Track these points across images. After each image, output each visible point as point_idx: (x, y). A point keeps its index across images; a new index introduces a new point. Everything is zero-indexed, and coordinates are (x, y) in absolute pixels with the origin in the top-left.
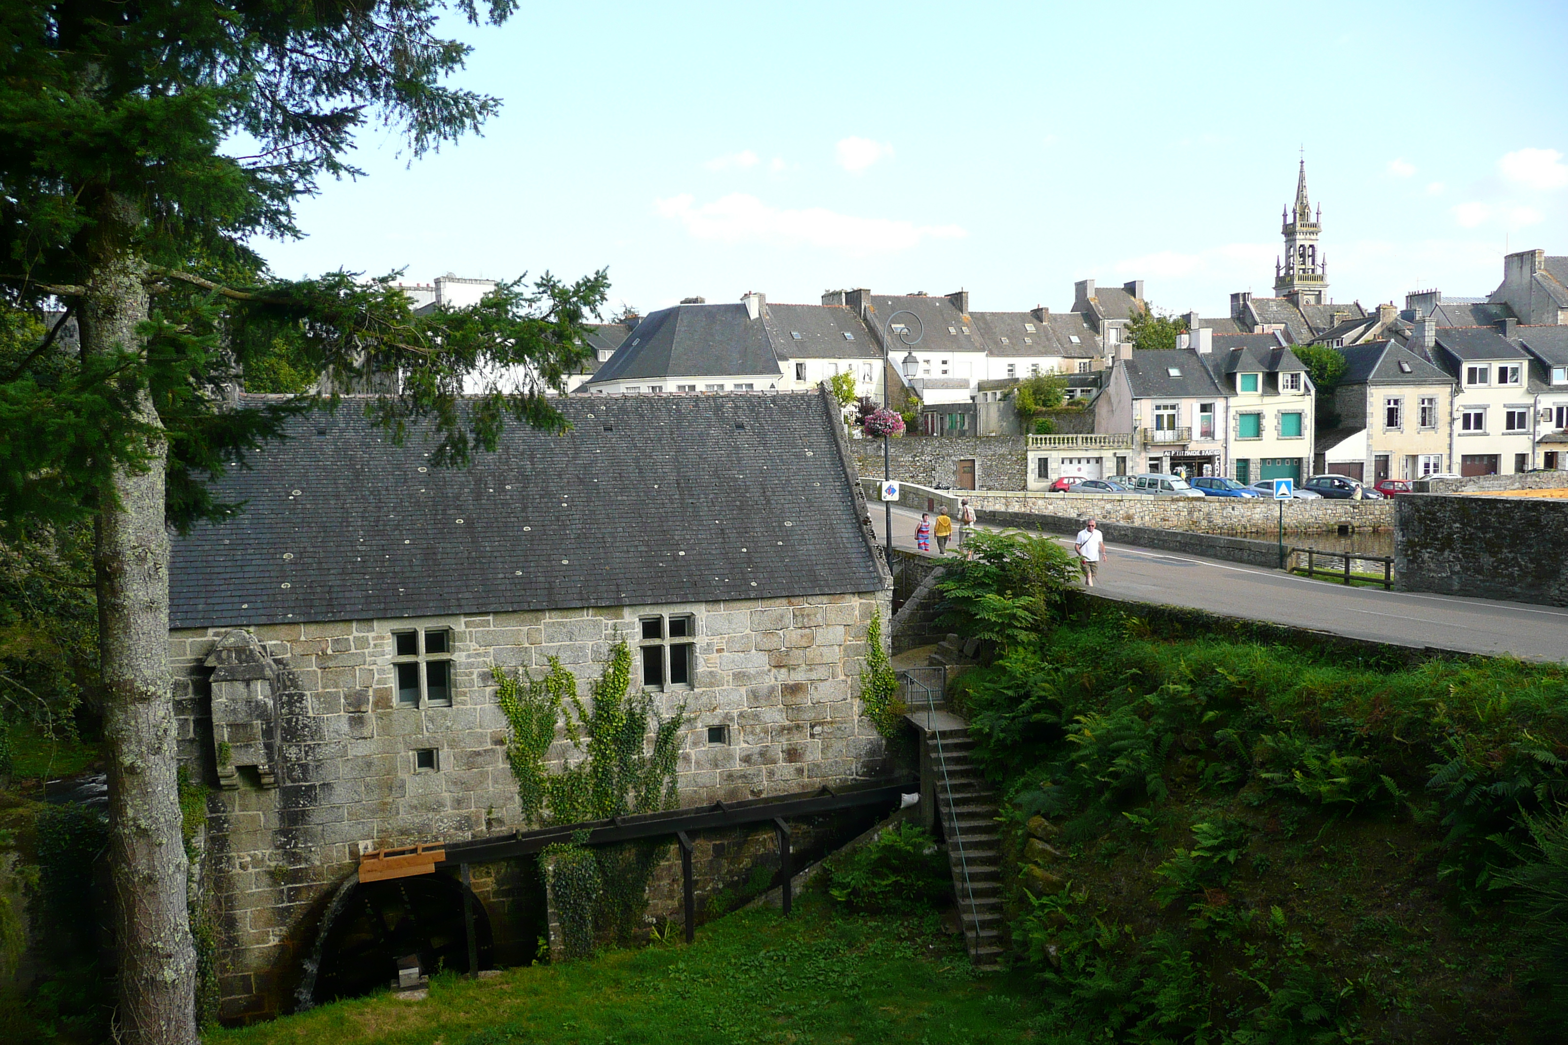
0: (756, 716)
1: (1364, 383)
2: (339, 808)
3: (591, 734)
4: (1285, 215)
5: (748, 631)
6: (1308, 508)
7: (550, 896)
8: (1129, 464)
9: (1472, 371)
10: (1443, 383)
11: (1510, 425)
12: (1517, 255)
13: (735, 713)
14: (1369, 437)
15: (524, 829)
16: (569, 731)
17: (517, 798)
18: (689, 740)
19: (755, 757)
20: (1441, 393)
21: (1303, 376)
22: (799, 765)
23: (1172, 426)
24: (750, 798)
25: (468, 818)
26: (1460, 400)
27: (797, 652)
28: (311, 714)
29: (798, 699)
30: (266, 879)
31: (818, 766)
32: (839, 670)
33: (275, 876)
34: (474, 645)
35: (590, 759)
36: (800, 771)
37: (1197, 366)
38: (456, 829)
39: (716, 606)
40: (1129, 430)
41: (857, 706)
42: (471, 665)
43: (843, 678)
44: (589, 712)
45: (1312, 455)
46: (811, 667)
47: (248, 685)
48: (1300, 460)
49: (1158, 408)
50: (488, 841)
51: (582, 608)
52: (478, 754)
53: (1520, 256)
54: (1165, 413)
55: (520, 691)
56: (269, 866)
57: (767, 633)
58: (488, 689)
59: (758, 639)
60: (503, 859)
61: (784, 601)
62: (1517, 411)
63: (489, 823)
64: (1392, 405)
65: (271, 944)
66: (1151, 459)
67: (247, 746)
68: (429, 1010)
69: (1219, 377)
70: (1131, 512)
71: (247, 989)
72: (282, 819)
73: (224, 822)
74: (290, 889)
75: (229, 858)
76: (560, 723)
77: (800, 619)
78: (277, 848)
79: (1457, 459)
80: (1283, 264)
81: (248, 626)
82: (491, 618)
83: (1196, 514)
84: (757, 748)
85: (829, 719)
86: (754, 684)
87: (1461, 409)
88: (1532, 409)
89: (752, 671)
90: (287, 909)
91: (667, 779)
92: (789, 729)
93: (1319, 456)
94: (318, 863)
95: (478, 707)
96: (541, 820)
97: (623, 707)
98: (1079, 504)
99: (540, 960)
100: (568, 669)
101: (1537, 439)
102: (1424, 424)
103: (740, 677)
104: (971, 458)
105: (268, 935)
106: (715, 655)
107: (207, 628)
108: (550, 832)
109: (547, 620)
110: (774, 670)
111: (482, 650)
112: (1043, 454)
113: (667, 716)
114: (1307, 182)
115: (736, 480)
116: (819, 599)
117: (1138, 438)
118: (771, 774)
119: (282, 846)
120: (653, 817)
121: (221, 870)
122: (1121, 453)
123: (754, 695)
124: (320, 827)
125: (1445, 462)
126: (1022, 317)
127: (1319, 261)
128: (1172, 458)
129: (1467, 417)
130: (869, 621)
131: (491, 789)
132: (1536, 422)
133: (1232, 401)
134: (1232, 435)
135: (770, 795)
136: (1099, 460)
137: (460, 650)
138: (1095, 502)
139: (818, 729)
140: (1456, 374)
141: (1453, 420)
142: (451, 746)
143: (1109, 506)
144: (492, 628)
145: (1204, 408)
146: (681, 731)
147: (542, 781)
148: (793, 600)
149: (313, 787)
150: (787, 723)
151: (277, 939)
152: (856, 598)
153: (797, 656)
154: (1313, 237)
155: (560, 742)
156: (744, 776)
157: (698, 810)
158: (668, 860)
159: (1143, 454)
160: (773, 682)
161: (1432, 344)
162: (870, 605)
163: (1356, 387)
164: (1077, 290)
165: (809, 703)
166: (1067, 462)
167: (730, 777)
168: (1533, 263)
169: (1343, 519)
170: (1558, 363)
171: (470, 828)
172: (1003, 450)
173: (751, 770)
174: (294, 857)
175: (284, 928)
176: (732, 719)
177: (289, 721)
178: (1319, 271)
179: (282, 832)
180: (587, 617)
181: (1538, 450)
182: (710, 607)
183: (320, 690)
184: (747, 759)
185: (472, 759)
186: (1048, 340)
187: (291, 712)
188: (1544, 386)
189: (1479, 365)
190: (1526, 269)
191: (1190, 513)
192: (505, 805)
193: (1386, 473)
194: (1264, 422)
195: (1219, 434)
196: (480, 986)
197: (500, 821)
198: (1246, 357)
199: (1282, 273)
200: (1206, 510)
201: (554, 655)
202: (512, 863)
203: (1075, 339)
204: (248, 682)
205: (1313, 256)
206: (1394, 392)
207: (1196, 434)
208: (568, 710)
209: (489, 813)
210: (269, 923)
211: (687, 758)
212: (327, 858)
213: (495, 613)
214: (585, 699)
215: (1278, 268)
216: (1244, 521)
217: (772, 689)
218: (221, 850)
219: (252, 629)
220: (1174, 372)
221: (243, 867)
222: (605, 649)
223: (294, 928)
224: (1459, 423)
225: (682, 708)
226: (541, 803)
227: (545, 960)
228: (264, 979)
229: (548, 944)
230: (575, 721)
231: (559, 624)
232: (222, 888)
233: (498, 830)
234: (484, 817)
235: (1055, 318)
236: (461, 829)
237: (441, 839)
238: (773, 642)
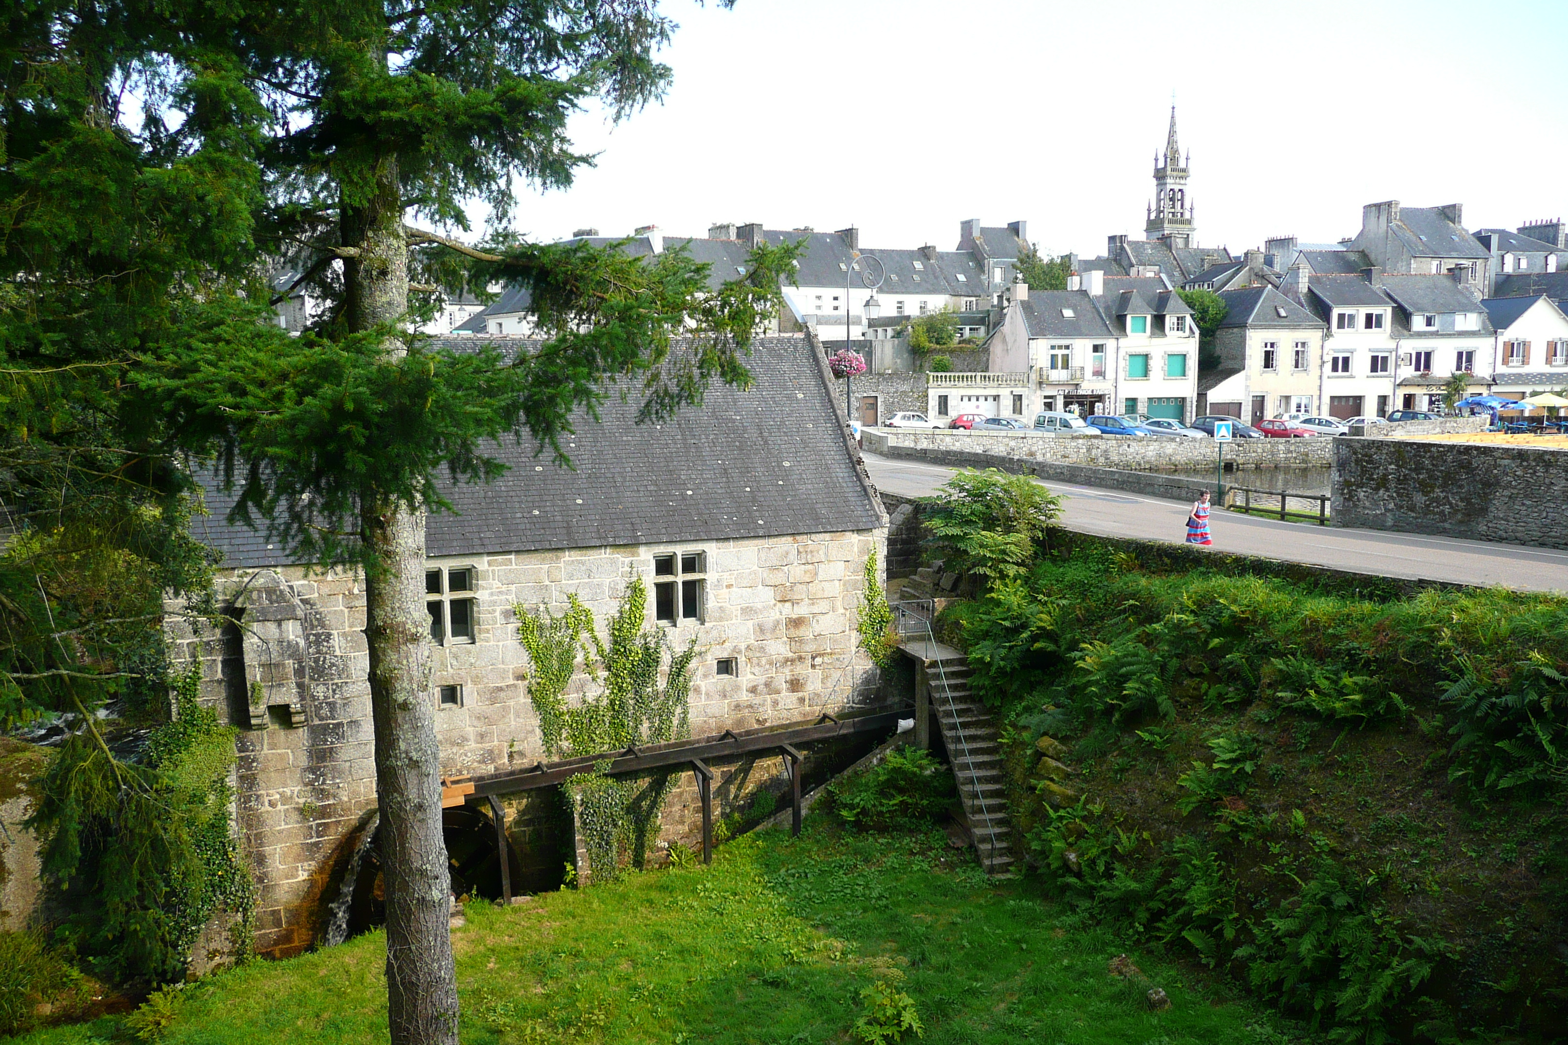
0: (762, 649)
1: (1244, 326)
2: (366, 744)
3: (609, 668)
4: (1156, 160)
5: (756, 567)
6: (1197, 446)
7: (577, 823)
8: (1025, 402)
9: (1341, 317)
10: (1316, 327)
11: (1374, 369)
12: (1375, 205)
13: (743, 646)
14: (1248, 378)
15: (545, 761)
16: (588, 665)
17: (538, 731)
18: (700, 673)
19: (761, 688)
20: (1313, 337)
21: (1189, 320)
22: (800, 694)
23: (1066, 366)
24: (756, 726)
25: (491, 752)
26: (1330, 344)
27: (800, 586)
28: (338, 653)
29: (802, 631)
30: (295, 816)
31: (818, 695)
32: (839, 604)
33: (303, 812)
34: (496, 584)
35: (607, 692)
36: (802, 700)
37: (1089, 307)
38: (479, 762)
39: (726, 544)
40: (1025, 369)
41: (855, 638)
42: (494, 603)
43: (843, 611)
44: (607, 646)
45: (1195, 395)
46: (813, 601)
47: (280, 625)
48: (1184, 399)
49: (1053, 347)
50: (512, 773)
51: (600, 547)
52: (501, 689)
53: (1378, 206)
54: (1060, 352)
55: (541, 628)
56: (297, 803)
57: (773, 569)
58: (510, 626)
59: (765, 575)
60: (524, 791)
61: (790, 539)
62: (1381, 355)
63: (511, 756)
64: (1269, 348)
65: (301, 878)
66: (1046, 397)
67: (279, 685)
68: (472, 935)
69: (1110, 318)
70: (1034, 449)
71: (277, 923)
72: (310, 757)
73: (253, 761)
74: (318, 825)
75: (258, 796)
76: (579, 658)
77: (803, 555)
78: (306, 785)
79: (1326, 400)
80: (1153, 207)
81: (276, 566)
82: (512, 557)
83: (1094, 452)
84: (762, 680)
85: (829, 651)
86: (760, 618)
87: (1331, 352)
88: (1394, 353)
89: (759, 606)
90: (316, 844)
91: (679, 710)
92: (792, 661)
93: (1202, 396)
94: (345, 799)
95: (501, 644)
96: (560, 751)
97: (639, 642)
98: (985, 441)
99: (567, 885)
100: (587, 605)
101: (1398, 382)
102: (1297, 366)
103: (747, 611)
104: (874, 394)
105: (297, 870)
106: (725, 590)
107: (233, 569)
108: (570, 763)
109: (567, 558)
110: (779, 605)
111: (504, 588)
112: (943, 392)
113: (680, 649)
114: (1178, 128)
115: (734, 421)
116: (821, 536)
117: (1034, 377)
118: (775, 703)
119: (311, 783)
120: (668, 746)
121: (250, 808)
122: (1017, 391)
123: (761, 629)
124: (348, 764)
125: (1316, 403)
126: (911, 255)
127: (1187, 205)
128: (1065, 397)
129: (1335, 360)
130: (866, 558)
131: (513, 723)
132: (1397, 366)
133: (1123, 341)
134: (1122, 375)
135: (775, 724)
136: (996, 398)
137: (484, 588)
138: (1000, 439)
139: (818, 660)
140: (1327, 318)
141: (1323, 363)
142: (474, 682)
143: (1013, 443)
144: (514, 566)
145: (1096, 349)
146: (693, 664)
147: (562, 714)
148: (798, 538)
149: (340, 725)
150: (790, 655)
151: (306, 874)
152: (855, 535)
153: (800, 592)
154: (1182, 182)
155: (578, 677)
156: (751, 706)
157: (709, 740)
158: (679, 787)
159: (1039, 392)
160: (778, 616)
161: (1305, 290)
162: (868, 542)
163: (1235, 330)
164: (962, 229)
165: (811, 636)
166: (966, 399)
167: (738, 707)
168: (1389, 213)
169: (1229, 457)
170: (1418, 310)
171: (493, 761)
172: (906, 387)
173: (757, 700)
174: (322, 793)
175: (313, 863)
176: (740, 652)
177: (316, 661)
178: (1187, 216)
179: (312, 770)
180: (605, 555)
181: (1397, 391)
182: (720, 544)
183: (347, 629)
184: (753, 690)
185: (495, 694)
186: (936, 278)
187: (319, 652)
188: (1406, 332)
189: (1347, 311)
190: (1383, 219)
191: (1089, 450)
192: (526, 738)
193: (1262, 412)
194: (1152, 363)
195: (1110, 374)
196: (515, 911)
197: (521, 754)
198: (1136, 300)
199: (1153, 216)
200: (1103, 447)
201: (573, 592)
202: (533, 793)
203: (961, 278)
204: (279, 623)
205: (1182, 200)
206: (1270, 335)
207: (1088, 373)
208: (587, 646)
209: (511, 746)
210: (298, 859)
211: (697, 690)
212: (356, 794)
213: (518, 552)
214: (604, 635)
215: (1149, 210)
216: (1138, 458)
217: (778, 622)
218: (251, 788)
219: (279, 570)
220: (1068, 313)
221: (271, 804)
222: (622, 586)
223: (323, 863)
224: (1328, 366)
225: (694, 642)
226: (560, 735)
227: (573, 885)
228: (294, 914)
229: (575, 870)
230: (593, 656)
231: (579, 562)
232: (252, 825)
233: (520, 763)
234: (506, 751)
235: (942, 256)
236: (484, 762)
237: (465, 772)
238: (778, 578)
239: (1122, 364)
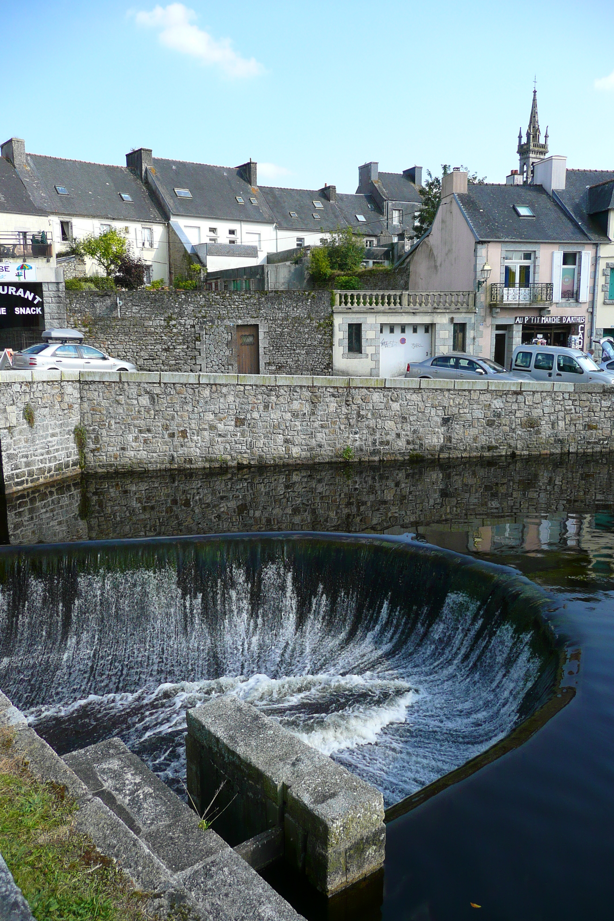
4: (520, 137)
8: (470, 334)
23: (525, 282)
37: (550, 205)
40: (470, 287)
49: (509, 256)
54: (518, 263)
66: (499, 327)
69: (582, 218)
104: (252, 322)
112: (354, 319)
117: (483, 298)
122: (459, 318)
126: (310, 194)
128: (525, 327)
134: (600, 297)
136: (429, 328)
145: (568, 258)
154: (542, 156)
159: (489, 320)
164: (361, 174)
166: (386, 330)
172: (300, 312)
186: (336, 217)
195: (585, 296)
203: (361, 218)
207: (557, 293)
220: (525, 211)
235: (342, 197)
239: (601, 280)
